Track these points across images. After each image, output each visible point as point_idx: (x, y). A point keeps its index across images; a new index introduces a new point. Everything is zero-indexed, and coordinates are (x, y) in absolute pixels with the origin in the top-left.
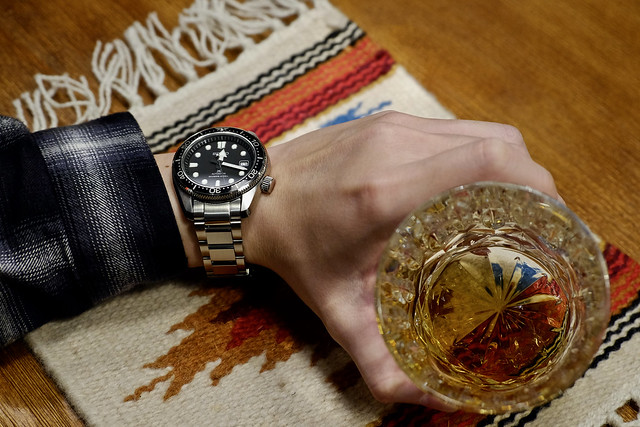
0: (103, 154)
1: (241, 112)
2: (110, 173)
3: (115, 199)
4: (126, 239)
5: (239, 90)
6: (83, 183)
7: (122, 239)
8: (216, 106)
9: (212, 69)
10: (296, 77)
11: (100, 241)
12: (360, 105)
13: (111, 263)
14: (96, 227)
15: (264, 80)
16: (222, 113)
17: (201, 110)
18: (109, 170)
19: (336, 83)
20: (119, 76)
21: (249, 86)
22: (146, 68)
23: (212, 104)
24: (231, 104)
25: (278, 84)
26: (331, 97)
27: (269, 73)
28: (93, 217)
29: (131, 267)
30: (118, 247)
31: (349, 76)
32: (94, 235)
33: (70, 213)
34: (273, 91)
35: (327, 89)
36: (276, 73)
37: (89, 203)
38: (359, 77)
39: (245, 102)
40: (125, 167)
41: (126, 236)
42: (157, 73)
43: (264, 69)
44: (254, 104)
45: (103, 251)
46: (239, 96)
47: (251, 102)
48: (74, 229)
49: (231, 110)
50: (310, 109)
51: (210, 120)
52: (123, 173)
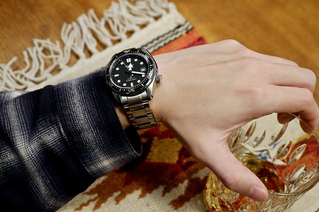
4: (90, 122)
7: (88, 122)
9: (119, 41)
10: (160, 48)
11: (77, 124)
13: (84, 136)
14: (74, 117)
20: (74, 42)
22: (87, 39)
27: (147, 45)
28: (73, 111)
29: (95, 137)
32: (73, 121)
33: (62, 110)
36: (150, 45)
37: (71, 104)
40: (90, 83)
42: (93, 42)
48: (64, 119)
52: (88, 87)
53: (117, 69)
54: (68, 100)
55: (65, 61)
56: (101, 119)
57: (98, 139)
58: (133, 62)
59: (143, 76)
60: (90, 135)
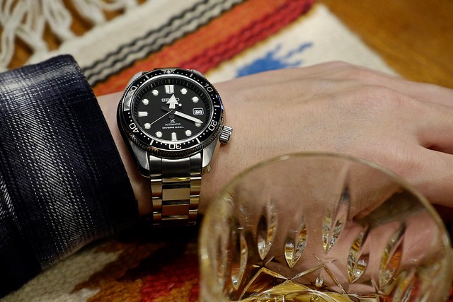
0: (37, 91)
1: (152, 57)
2: (46, 112)
3: (53, 139)
4: (69, 181)
5: (150, 34)
6: (18, 125)
7: (64, 181)
8: (125, 51)
9: (121, 12)
10: (211, 19)
11: (40, 184)
12: (279, 47)
13: (54, 209)
14: (35, 170)
15: (177, 23)
16: (131, 58)
17: (109, 56)
18: (45, 108)
19: (253, 25)
20: (24, 21)
21: (160, 30)
22: (52, 13)
23: (120, 49)
24: (141, 49)
25: (192, 27)
26: (248, 40)
27: (181, 16)
28: (31, 159)
29: (76, 213)
30: (60, 190)
31: (266, 17)
32: (33, 178)
33: (7, 158)
34: (186, 34)
35: (243, 31)
36: (189, 16)
37: (26, 146)
38: (278, 17)
39: (155, 47)
40: (61, 103)
41: (67, 177)
42: (63, 17)
43: (176, 10)
44: (165, 49)
45: (45, 195)
46: (150, 40)
47: (162, 46)
48: (12, 173)
49: (141, 54)
50: (225, 52)
51: (119, 66)
52: (60, 110)
53: (146, 102)
54: (18, 138)
55: (3, 60)
56: (91, 174)
57: (82, 215)
58: (177, 94)
59: (198, 125)
60: (65, 208)
